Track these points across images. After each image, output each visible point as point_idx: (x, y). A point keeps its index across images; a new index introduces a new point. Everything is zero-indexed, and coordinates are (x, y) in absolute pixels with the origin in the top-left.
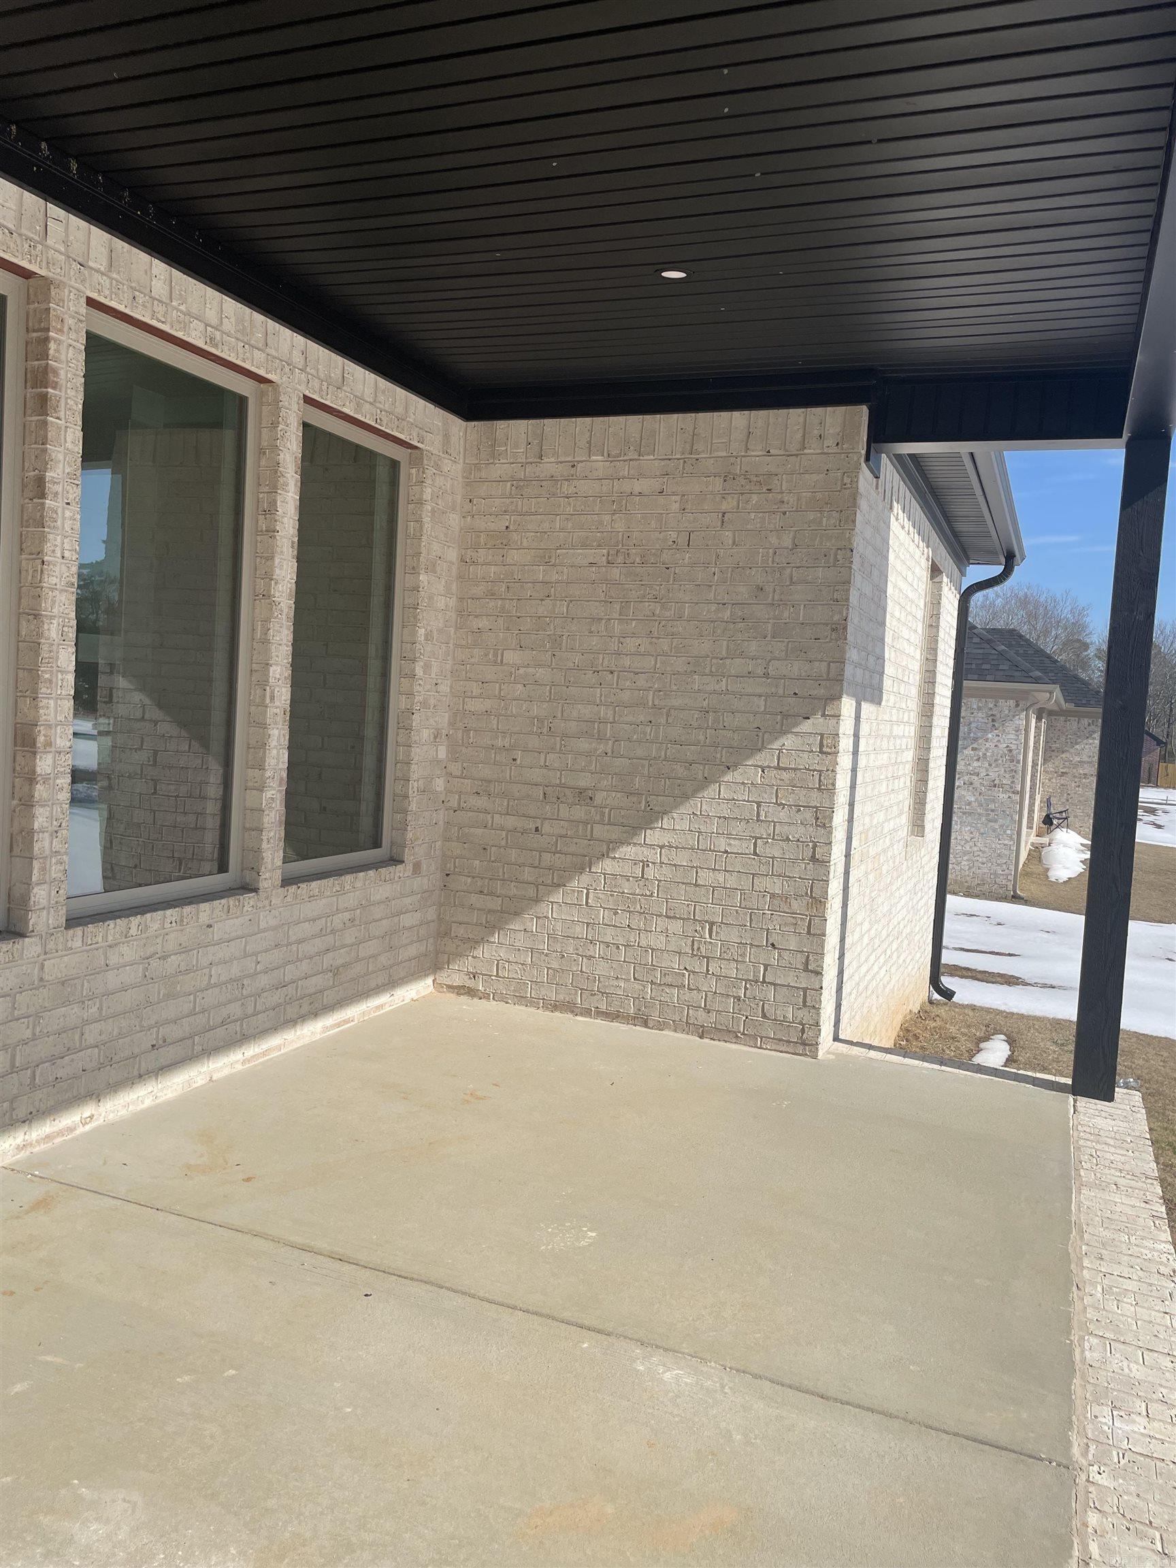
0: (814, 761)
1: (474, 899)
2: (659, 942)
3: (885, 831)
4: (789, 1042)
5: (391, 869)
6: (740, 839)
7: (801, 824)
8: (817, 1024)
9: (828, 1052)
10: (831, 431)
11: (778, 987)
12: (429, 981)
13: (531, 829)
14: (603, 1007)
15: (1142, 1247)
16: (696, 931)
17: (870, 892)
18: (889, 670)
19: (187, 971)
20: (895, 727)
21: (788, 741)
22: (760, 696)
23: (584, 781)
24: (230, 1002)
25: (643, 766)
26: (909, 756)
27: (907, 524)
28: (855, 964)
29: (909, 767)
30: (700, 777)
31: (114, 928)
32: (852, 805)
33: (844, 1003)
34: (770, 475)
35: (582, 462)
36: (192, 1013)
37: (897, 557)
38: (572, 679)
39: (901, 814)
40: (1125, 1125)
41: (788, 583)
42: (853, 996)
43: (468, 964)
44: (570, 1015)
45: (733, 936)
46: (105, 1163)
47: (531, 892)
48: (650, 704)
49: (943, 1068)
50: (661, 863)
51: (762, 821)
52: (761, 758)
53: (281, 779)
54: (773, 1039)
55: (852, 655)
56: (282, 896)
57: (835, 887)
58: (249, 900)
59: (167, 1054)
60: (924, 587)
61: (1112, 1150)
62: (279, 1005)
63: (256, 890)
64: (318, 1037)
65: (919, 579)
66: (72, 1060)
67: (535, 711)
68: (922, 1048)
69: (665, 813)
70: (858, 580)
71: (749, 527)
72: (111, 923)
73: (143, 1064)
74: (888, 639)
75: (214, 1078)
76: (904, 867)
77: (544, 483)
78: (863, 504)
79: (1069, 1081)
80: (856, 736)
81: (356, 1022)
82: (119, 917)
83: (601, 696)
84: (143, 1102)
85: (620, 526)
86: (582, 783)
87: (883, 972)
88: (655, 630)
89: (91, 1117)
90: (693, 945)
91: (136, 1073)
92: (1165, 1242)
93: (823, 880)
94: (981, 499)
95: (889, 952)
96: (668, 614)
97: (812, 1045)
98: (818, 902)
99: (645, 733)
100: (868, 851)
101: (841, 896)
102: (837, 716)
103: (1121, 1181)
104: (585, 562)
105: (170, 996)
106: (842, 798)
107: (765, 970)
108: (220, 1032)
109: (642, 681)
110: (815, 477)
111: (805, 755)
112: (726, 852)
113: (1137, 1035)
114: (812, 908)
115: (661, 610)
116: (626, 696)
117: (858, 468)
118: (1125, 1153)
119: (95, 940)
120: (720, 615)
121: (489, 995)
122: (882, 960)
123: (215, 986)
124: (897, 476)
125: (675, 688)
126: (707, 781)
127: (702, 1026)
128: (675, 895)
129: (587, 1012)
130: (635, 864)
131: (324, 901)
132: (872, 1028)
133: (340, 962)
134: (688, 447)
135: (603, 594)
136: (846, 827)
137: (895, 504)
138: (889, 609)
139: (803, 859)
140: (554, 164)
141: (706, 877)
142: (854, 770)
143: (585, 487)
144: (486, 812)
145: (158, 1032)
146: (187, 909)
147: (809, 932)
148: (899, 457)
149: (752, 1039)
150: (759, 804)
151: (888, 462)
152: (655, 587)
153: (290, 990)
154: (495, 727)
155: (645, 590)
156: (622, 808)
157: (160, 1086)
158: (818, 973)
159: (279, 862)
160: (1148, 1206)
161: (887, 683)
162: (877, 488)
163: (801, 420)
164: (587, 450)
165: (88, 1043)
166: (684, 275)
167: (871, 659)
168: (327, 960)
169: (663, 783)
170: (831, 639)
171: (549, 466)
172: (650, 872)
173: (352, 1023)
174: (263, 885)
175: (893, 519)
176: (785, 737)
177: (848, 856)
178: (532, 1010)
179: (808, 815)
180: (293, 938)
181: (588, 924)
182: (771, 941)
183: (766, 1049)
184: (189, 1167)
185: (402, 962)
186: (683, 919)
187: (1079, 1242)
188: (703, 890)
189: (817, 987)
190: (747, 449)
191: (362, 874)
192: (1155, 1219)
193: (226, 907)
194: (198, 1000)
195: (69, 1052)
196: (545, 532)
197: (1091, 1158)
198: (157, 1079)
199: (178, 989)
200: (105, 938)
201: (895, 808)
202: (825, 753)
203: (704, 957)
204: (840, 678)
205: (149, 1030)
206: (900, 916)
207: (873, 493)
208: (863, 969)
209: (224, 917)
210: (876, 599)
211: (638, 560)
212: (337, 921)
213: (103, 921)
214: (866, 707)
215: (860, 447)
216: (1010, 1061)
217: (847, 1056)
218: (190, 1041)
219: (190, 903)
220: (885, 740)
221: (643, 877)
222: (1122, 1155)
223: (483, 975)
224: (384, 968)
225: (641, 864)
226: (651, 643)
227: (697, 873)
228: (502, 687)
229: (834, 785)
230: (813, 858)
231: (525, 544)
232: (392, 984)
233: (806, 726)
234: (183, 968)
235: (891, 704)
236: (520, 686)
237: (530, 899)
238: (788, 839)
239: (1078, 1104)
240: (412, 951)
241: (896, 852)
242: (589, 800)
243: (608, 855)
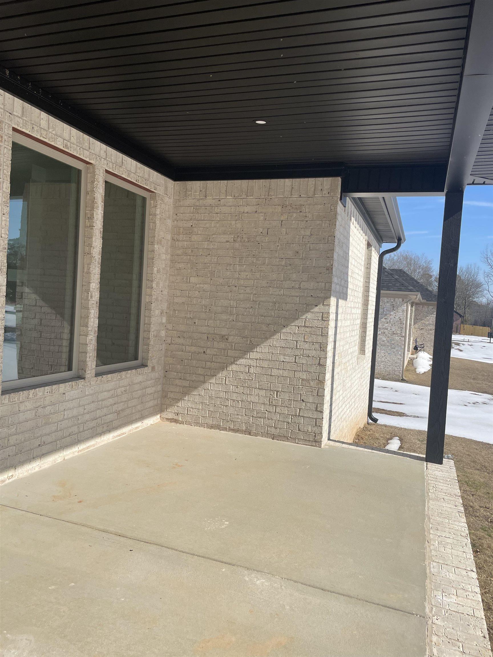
0: (319, 324)
1: (177, 382)
2: (255, 399)
3: (349, 352)
4: (309, 441)
5: (142, 369)
6: (289, 356)
7: (314, 350)
8: (321, 433)
9: (326, 445)
10: (326, 187)
11: (305, 418)
12: (158, 416)
13: (201, 352)
14: (232, 427)
15: (454, 525)
16: (271, 394)
17: (343, 378)
18: (350, 286)
19: (54, 413)
20: (353, 310)
21: (309, 316)
22: (297, 297)
23: (224, 332)
24: (72, 426)
25: (249, 325)
26: (358, 322)
27: (357, 226)
28: (337, 408)
29: (358, 326)
30: (273, 330)
31: (23, 395)
32: (335, 342)
33: (332, 424)
34: (301, 205)
35: (223, 199)
36: (56, 431)
37: (353, 240)
38: (219, 289)
39: (355, 346)
40: (447, 474)
41: (308, 250)
42: (336, 421)
43: (175, 409)
44: (218, 431)
45: (286, 396)
46: (18, 496)
47: (202, 378)
48: (252, 300)
49: (373, 451)
50: (256, 366)
51: (298, 349)
52: (297, 323)
53: (95, 331)
54: (303, 439)
55: (335, 280)
56: (95, 381)
57: (328, 376)
58: (81, 382)
59: (45, 449)
60: (364, 252)
61: (442, 484)
62: (94, 427)
63: (84, 378)
64: (111, 440)
65: (362, 249)
66: (4, 452)
67: (203, 302)
68: (365, 443)
69: (258, 345)
70: (337, 249)
71: (292, 227)
72: (21, 393)
73: (35, 453)
74: (350, 274)
75: (65, 459)
76: (357, 368)
77: (207, 208)
78: (339, 218)
79: (424, 456)
80: (337, 313)
81: (127, 434)
82: (25, 390)
83: (231, 296)
84: (34, 469)
85: (239, 226)
86: (223, 333)
87: (348, 411)
88: (253, 269)
89: (12, 476)
90: (270, 400)
91: (32, 457)
92: (463, 523)
93: (323, 373)
94: (387, 216)
95: (351, 403)
96: (258, 262)
97: (319, 442)
98: (321, 382)
99: (249, 312)
100: (342, 361)
101: (331, 380)
102: (329, 305)
103: (446, 497)
104: (225, 240)
105: (46, 424)
106: (331, 339)
107: (300, 411)
108: (68, 439)
109: (248, 290)
110: (319, 206)
111: (316, 321)
112: (283, 361)
113: (452, 436)
114: (319, 385)
115: (256, 261)
116: (241, 296)
117: (337, 203)
118: (447, 485)
119: (14, 400)
120: (280, 263)
121: (184, 422)
122: (348, 406)
123: (66, 419)
124: (353, 207)
125: (262, 293)
126: (275, 332)
127: (274, 435)
128: (262, 380)
129: (225, 429)
130: (245, 367)
131: (113, 383)
132: (344, 435)
133: (120, 409)
134: (267, 193)
135: (232, 254)
136: (333, 351)
137: (352, 218)
138: (350, 261)
139: (315, 365)
140: (211, 76)
141: (275, 372)
142: (336, 327)
143: (225, 209)
144: (183, 345)
145: (41, 439)
146: (54, 387)
147: (317, 395)
148: (354, 199)
149: (293, 439)
150: (297, 342)
151: (350, 201)
152: (254, 251)
153: (99, 420)
154: (187, 309)
155: (249, 253)
156: (240, 343)
157: (42, 462)
158: (322, 412)
159: (94, 367)
160: (456, 508)
161: (349, 292)
162: (345, 211)
163: (314, 183)
164: (225, 194)
165: (11, 444)
166: (265, 123)
167: (343, 282)
168: (115, 408)
169: (257, 333)
170: (326, 273)
171: (209, 201)
172: (252, 370)
173: (126, 435)
174: (87, 376)
175: (351, 224)
176: (307, 313)
177: (333, 363)
178: (202, 428)
179: (317, 346)
180: (100, 399)
181: (226, 392)
182: (302, 399)
183: (300, 444)
184: (54, 496)
185: (147, 409)
186: (265, 390)
187: (428, 523)
188: (274, 378)
189: (321, 418)
190: (291, 195)
191: (129, 371)
192: (459, 513)
193: (71, 385)
194: (59, 425)
195: (3, 448)
196: (208, 228)
197: (433, 488)
198: (41, 459)
199: (50, 420)
200: (19, 399)
201: (353, 343)
202: (324, 320)
203: (274, 406)
204: (329, 289)
205: (38, 438)
206: (355, 388)
207: (343, 213)
208: (340, 410)
209: (70, 390)
210: (345, 257)
211: (246, 240)
212: (119, 391)
213: (18, 392)
214: (340, 301)
215: (338, 194)
216: (401, 448)
217: (334, 446)
218: (55, 443)
219: (56, 384)
220: (349, 315)
221: (249, 372)
222: (446, 487)
223: (181, 414)
224: (139, 411)
225: (248, 367)
226: (252, 274)
227: (271, 370)
228: (190, 292)
229: (328, 333)
230: (319, 364)
231: (199, 233)
232: (142, 418)
233: (316, 309)
234: (52, 412)
235: (351, 300)
236: (197, 292)
237: (201, 382)
238: (309, 356)
239: (428, 465)
240: (151, 404)
241: (354, 361)
242: (226, 340)
243: (234, 363)
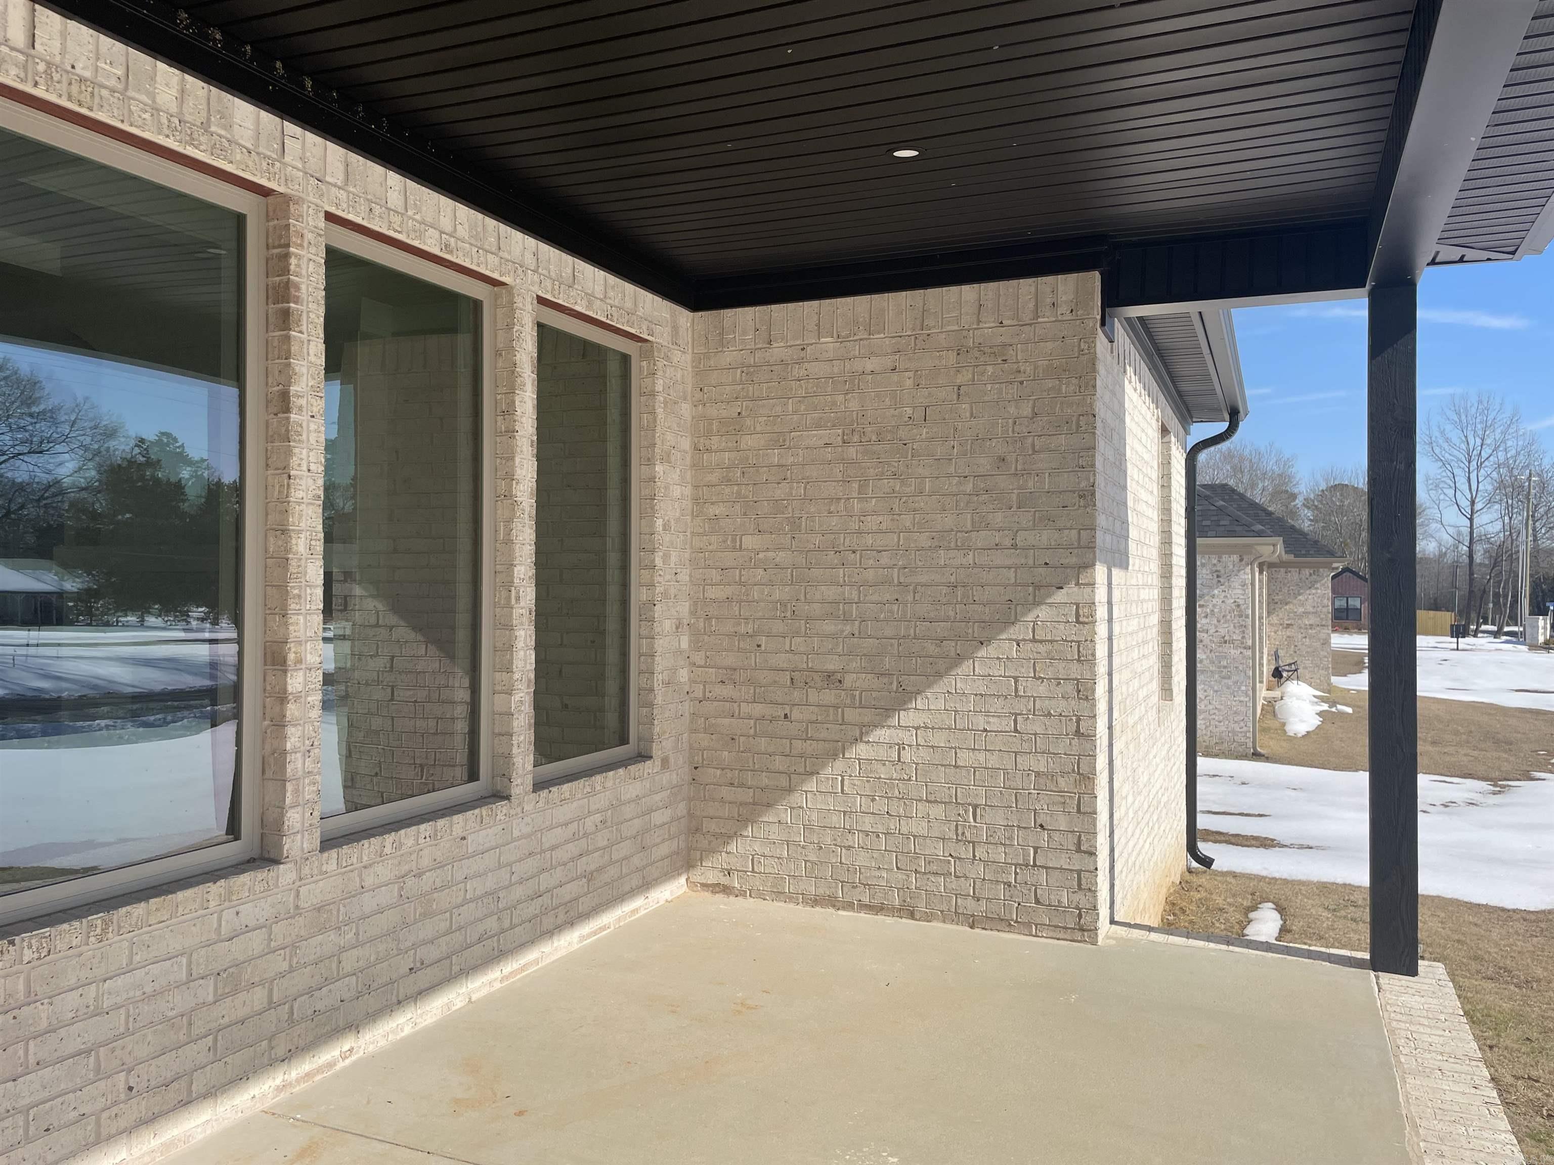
0: (1072, 632)
1: (726, 792)
2: (920, 828)
3: (1140, 698)
4: (1065, 928)
5: (640, 766)
6: (999, 717)
7: (1063, 697)
8: (1095, 908)
9: (1107, 937)
10: (1064, 298)
11: (1049, 870)
12: (682, 880)
13: (779, 717)
14: (866, 900)
15: (1481, 1139)
16: (959, 815)
17: (1132, 763)
18: (1133, 533)
19: (442, 888)
20: (1142, 591)
21: (1043, 613)
22: (1009, 568)
23: (832, 665)
24: (486, 916)
25: (892, 645)
26: (1155, 619)
27: (1139, 387)
28: (1123, 841)
29: (1155, 630)
30: (953, 654)
31: (369, 847)
32: (1110, 674)
33: (1117, 882)
34: (1004, 345)
35: (812, 344)
36: (449, 932)
37: (1133, 419)
38: (813, 561)
39: (1151, 680)
40: (1435, 1001)
41: (1030, 452)
42: (1124, 874)
43: (721, 860)
44: (831, 910)
45: (999, 817)
46: (368, 1102)
47: (783, 781)
48: (896, 581)
49: (1231, 948)
50: (918, 745)
51: (1021, 696)
52: (1014, 632)
53: (529, 681)
54: (1049, 925)
55: (1102, 520)
56: (534, 802)
57: (1101, 762)
58: (501, 808)
59: (424, 977)
60: (1156, 448)
61: (1428, 1030)
62: (536, 916)
63: (508, 798)
64: (576, 947)
65: (1152, 440)
66: (330, 991)
67: (777, 595)
68: (1191, 922)
69: (919, 692)
70: (1101, 445)
71: (986, 398)
72: (366, 842)
73: (401, 990)
74: (1130, 503)
75: (473, 999)
76: (1158, 734)
77: (773, 368)
78: (1101, 368)
79: (1367, 956)
80: (1110, 603)
81: (612, 928)
82: (374, 836)
83: (844, 576)
84: (402, 1030)
85: (854, 405)
86: (831, 667)
87: (1147, 845)
88: (895, 507)
89: (351, 1050)
90: (957, 829)
91: (394, 1000)
92: (1505, 1131)
93: (1089, 755)
94: (1208, 358)
95: (1151, 824)
96: (908, 490)
97: (1090, 930)
98: (1087, 779)
99: (891, 612)
100: (1127, 722)
101: (1107, 770)
102: (1092, 585)
103: (1445, 1066)
104: (821, 443)
105: (425, 915)
106: (1102, 669)
107: (1035, 853)
108: (477, 950)
109: (885, 559)
110: (1050, 345)
111: (1062, 626)
112: (985, 730)
113: (1433, 898)
114: (1080, 785)
115: (901, 487)
116: (870, 575)
117: (1094, 333)
118: (1442, 1033)
119: (350, 862)
120: (961, 488)
121: (745, 892)
122: (1146, 831)
123: (471, 901)
124: (1128, 340)
125: (920, 564)
126: (959, 658)
127: (973, 916)
128: (934, 778)
129: (849, 906)
130: (890, 747)
131: (575, 804)
132: (1141, 907)
133: (593, 867)
134: (918, 322)
135: (840, 475)
136: (1107, 698)
137: (1128, 367)
138: (1129, 473)
139: (1067, 734)
140: (789, 51)
141: (965, 758)
142: (1110, 639)
143: (816, 369)
144: (733, 701)
145: (415, 954)
146: (441, 823)
147: (1079, 811)
148: (1128, 320)
149: (1026, 926)
150: (1016, 679)
151: (1120, 327)
152: (894, 464)
153: (546, 899)
154: (737, 613)
155: (884, 467)
156: (873, 690)
157: (419, 1011)
158: (1092, 854)
159: (529, 767)
160: (1478, 1092)
161: (1132, 546)
162: (1112, 352)
163: (1033, 289)
164: (817, 333)
165: (345, 971)
166: (916, 153)
167: (1118, 524)
168: (583, 865)
169: (914, 661)
170: (1080, 506)
171: (778, 351)
172: (906, 756)
173: (609, 930)
174: (515, 791)
175: (1126, 382)
176: (1039, 608)
177: (1110, 728)
178: (792, 906)
179: (1070, 688)
180: (546, 846)
181: (845, 812)
182: (1039, 822)
183: (1043, 937)
184: (457, 1101)
185: (654, 862)
186: (945, 803)
187: (1415, 1139)
188: (964, 772)
189: (1092, 868)
190: (979, 322)
191: (611, 773)
192: (1489, 1105)
193: (479, 817)
194: (454, 916)
195: (327, 982)
196: (779, 416)
197: (1408, 1041)
198: (416, 1004)
199: (434, 907)
200: (360, 859)
201: (1147, 673)
202: (1082, 623)
203: (969, 842)
204: (1091, 545)
205: (406, 952)
206: (1158, 786)
207: (1109, 358)
208: (1131, 844)
209: (478, 828)
210: (1117, 463)
211: (874, 438)
212: (589, 823)
213: (358, 841)
214: (1115, 572)
215: (1096, 313)
216: (1284, 931)
217: (1129, 940)
218: (448, 961)
219: (443, 816)
220: (1134, 605)
221: (899, 760)
222: (1440, 1036)
223: (738, 871)
224: (638, 870)
225: (897, 747)
226: (892, 520)
227: (956, 753)
228: (743, 573)
229: (1094, 655)
230: (1078, 733)
231: (758, 429)
232: (646, 886)
233: (1060, 596)
234: (438, 884)
235: (1136, 568)
236: (761, 571)
237: (783, 789)
238: (1050, 714)
239: (1381, 981)
240: (665, 849)
241: (1151, 719)
242: (838, 684)
243: (861, 739)
